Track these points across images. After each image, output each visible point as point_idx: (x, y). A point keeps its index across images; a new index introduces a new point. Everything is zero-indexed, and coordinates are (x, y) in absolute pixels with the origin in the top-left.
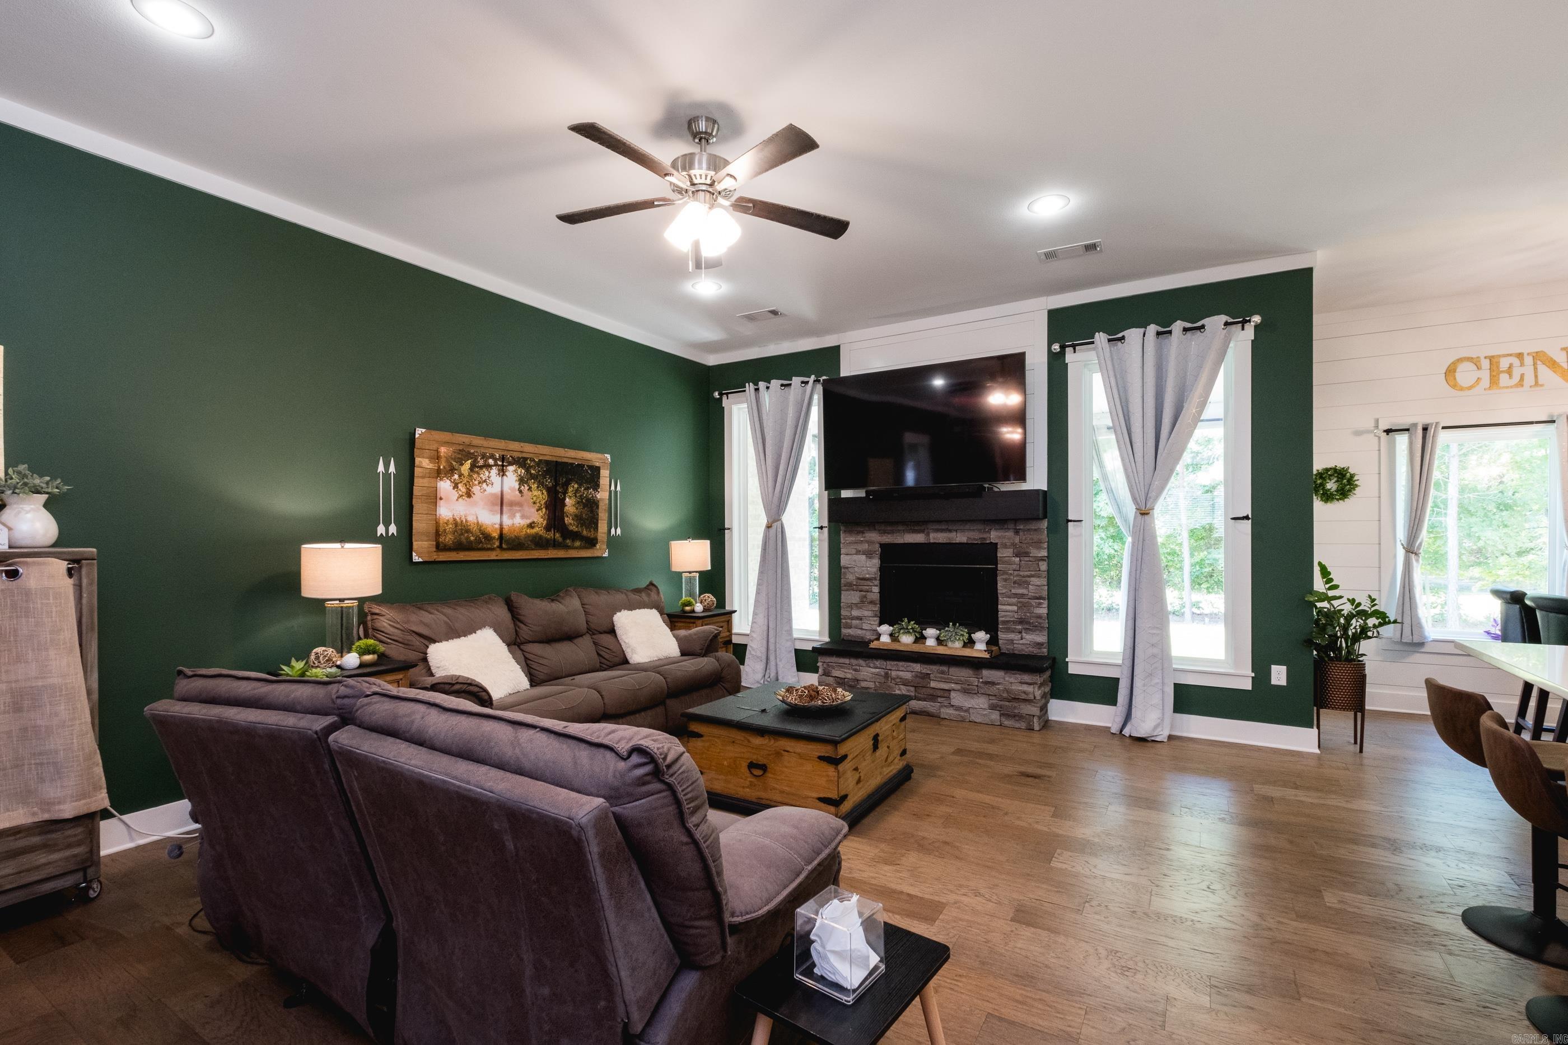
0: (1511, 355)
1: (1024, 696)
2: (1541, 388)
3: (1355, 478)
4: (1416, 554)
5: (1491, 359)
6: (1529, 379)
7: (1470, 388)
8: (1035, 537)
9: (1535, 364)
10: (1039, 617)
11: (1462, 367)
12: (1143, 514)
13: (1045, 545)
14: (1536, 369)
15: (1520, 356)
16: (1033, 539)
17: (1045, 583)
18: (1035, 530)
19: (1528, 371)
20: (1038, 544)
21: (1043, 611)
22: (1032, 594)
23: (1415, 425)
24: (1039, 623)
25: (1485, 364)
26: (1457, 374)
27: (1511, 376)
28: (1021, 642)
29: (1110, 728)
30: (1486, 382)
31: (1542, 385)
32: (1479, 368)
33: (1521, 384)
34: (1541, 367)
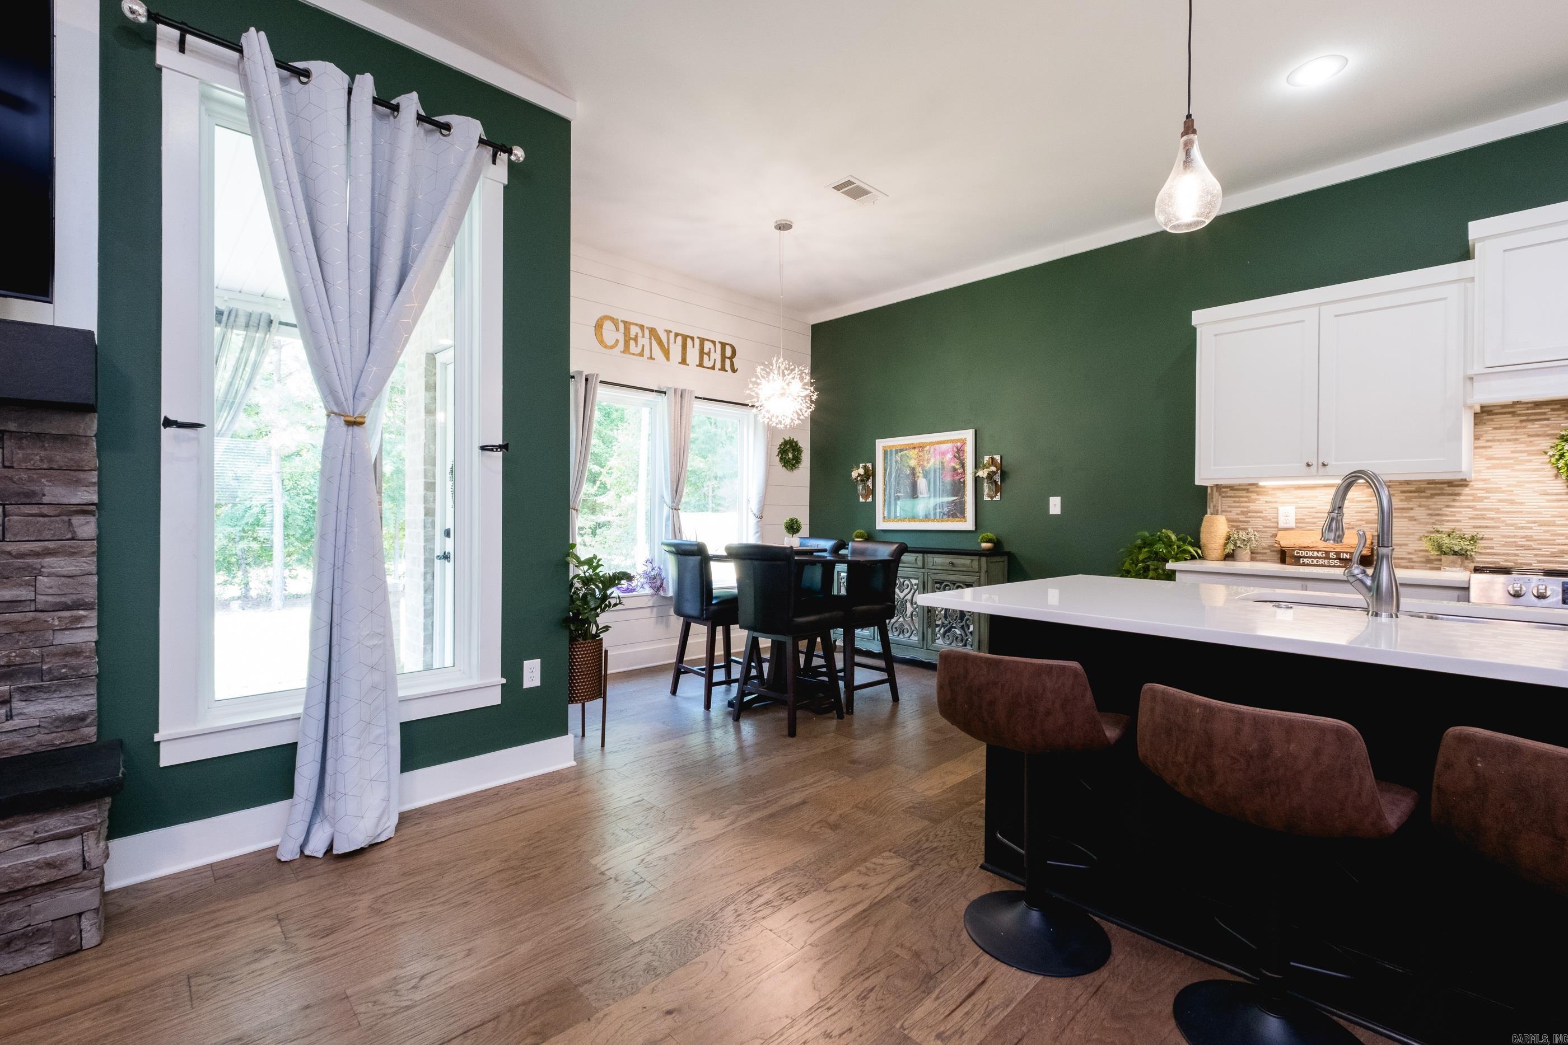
1: (46, 875)
2: (653, 361)
4: (577, 510)
5: (625, 323)
6: (647, 353)
7: (612, 347)
8: (61, 456)
9: (650, 339)
10: (75, 652)
11: (608, 325)
12: (350, 424)
13: (94, 476)
14: (651, 343)
15: (642, 327)
16: (50, 460)
17: (93, 568)
18: (62, 438)
19: (646, 343)
20: (71, 475)
21: (86, 636)
22: (50, 599)
23: (582, 374)
24: (72, 668)
25: (621, 326)
26: (603, 331)
27: (636, 345)
28: (8, 726)
29: (275, 849)
30: (621, 346)
31: (654, 359)
32: (617, 330)
33: (641, 354)
34: (654, 343)
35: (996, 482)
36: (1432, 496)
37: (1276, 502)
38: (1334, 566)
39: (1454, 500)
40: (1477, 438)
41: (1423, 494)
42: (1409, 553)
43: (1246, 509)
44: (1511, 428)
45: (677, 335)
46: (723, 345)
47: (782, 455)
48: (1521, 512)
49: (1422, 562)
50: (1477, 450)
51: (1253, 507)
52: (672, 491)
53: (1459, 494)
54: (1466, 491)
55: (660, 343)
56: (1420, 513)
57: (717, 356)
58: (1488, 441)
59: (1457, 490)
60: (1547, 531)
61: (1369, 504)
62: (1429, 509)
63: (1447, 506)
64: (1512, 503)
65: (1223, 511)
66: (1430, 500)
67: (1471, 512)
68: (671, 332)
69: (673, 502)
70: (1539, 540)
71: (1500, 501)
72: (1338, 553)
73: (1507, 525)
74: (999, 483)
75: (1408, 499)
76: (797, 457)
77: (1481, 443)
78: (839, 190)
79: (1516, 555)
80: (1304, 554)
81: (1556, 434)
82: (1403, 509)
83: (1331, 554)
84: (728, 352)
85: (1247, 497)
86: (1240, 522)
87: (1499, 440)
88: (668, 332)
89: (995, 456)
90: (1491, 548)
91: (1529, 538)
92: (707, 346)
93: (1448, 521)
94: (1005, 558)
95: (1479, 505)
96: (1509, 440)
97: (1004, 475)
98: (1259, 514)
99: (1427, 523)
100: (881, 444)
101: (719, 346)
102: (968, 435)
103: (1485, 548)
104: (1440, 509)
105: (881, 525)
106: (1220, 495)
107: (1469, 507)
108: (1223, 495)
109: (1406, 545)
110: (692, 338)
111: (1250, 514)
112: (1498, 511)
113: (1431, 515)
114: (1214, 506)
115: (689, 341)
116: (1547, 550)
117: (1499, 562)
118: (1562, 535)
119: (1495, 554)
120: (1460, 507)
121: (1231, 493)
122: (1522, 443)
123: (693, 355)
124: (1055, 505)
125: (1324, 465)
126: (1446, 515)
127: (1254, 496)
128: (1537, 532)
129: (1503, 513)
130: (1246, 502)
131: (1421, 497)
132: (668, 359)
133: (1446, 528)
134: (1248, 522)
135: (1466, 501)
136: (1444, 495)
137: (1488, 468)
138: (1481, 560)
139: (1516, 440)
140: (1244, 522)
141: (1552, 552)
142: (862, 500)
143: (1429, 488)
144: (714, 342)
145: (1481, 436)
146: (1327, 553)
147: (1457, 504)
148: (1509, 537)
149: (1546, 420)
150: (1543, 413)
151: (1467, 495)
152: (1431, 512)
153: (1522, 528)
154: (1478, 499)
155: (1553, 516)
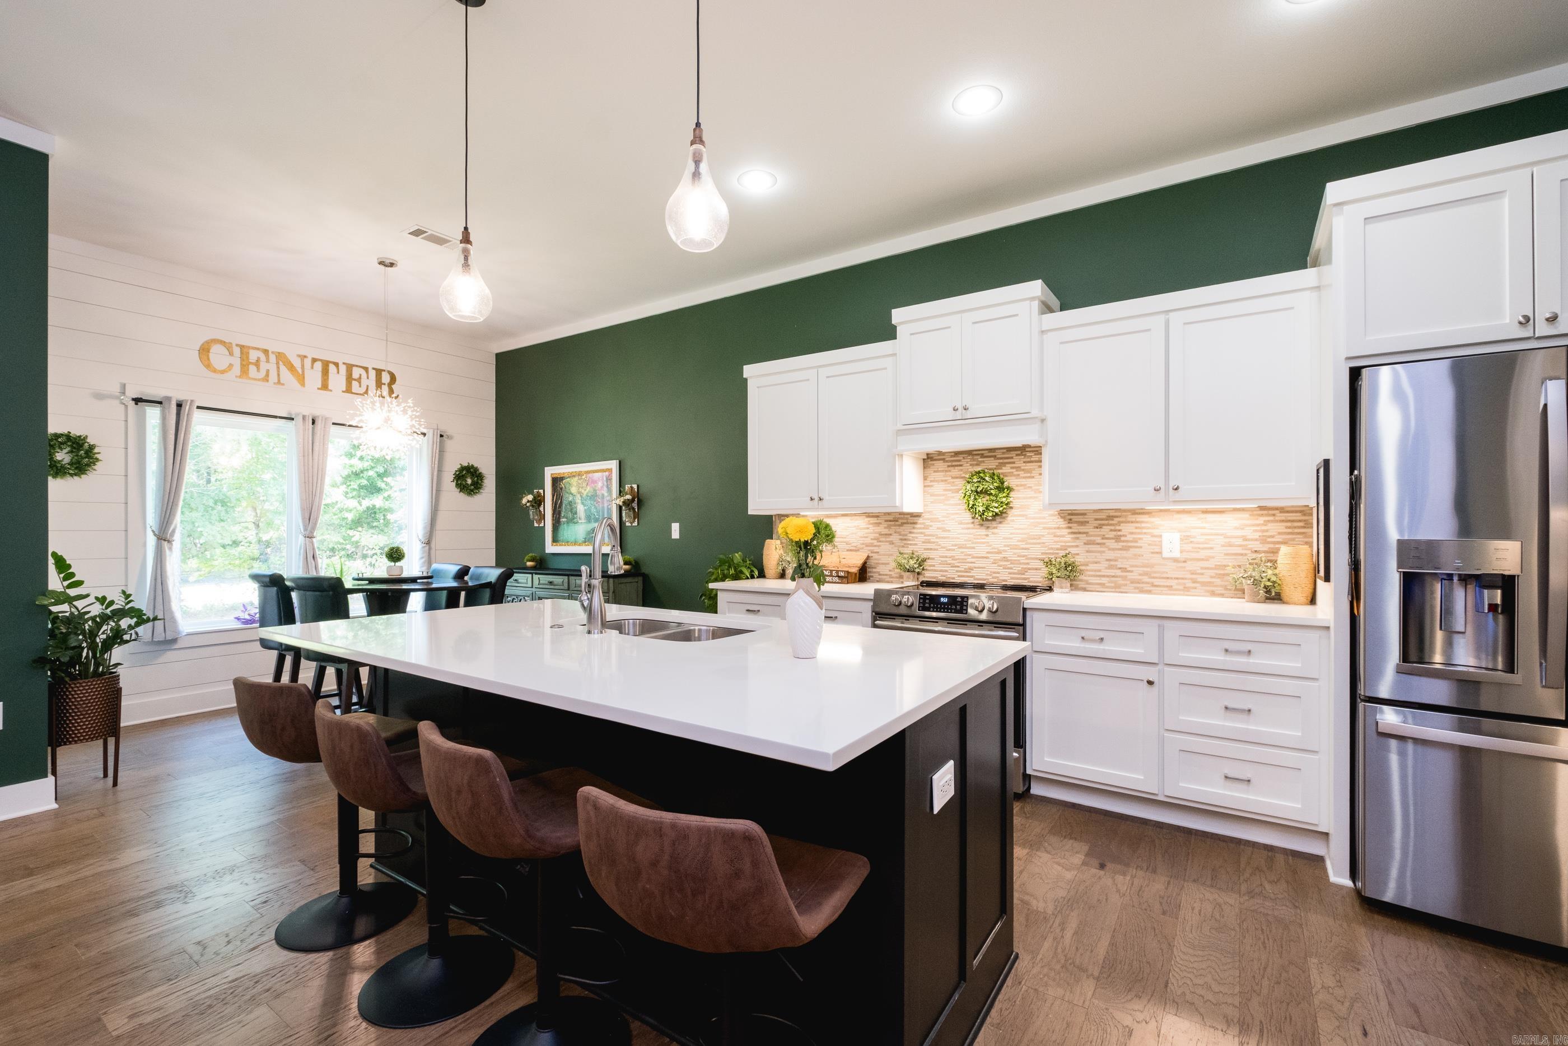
0: (258, 349)
2: (282, 387)
3: (96, 451)
4: (169, 541)
5: (242, 347)
6: (273, 376)
7: (223, 372)
9: (278, 363)
11: (216, 350)
14: (278, 368)
15: (266, 352)
19: (272, 367)
23: (169, 399)
25: (237, 351)
26: (211, 355)
27: (258, 369)
30: (237, 369)
31: (283, 384)
32: (231, 354)
33: (266, 379)
34: (282, 367)
35: (634, 509)
36: (903, 524)
38: (835, 583)
39: (914, 528)
40: (925, 478)
41: (897, 523)
42: (890, 571)
44: (943, 471)
45: (314, 360)
46: (379, 372)
47: (457, 481)
48: (948, 538)
49: (897, 578)
50: (926, 488)
52: (303, 519)
53: (916, 523)
54: (920, 520)
55: (291, 368)
56: (895, 538)
57: (372, 382)
58: (931, 481)
59: (915, 519)
60: (962, 553)
61: (867, 531)
62: (900, 535)
63: (910, 533)
64: (945, 531)
65: (778, 537)
66: (901, 528)
67: (922, 538)
68: (305, 357)
69: (305, 530)
70: (958, 559)
71: (938, 528)
72: (837, 572)
73: (942, 548)
74: (636, 510)
75: (889, 527)
76: (477, 483)
77: (928, 483)
78: (417, 236)
79: (946, 571)
81: (963, 477)
82: (886, 535)
83: (834, 572)
84: (386, 378)
87: (937, 481)
88: (303, 357)
89: (633, 485)
90: (934, 566)
91: (953, 558)
92: (356, 373)
93: (911, 544)
94: (640, 579)
95: (927, 532)
96: (942, 481)
97: (640, 503)
99: (897, 547)
100: (550, 472)
101: (373, 374)
102: (613, 465)
103: (930, 566)
104: (906, 535)
105: (550, 548)
107: (921, 533)
109: (888, 564)
110: (336, 365)
112: (937, 537)
113: (901, 539)
115: (332, 368)
117: (937, 577)
118: (970, 555)
119: (935, 571)
120: (917, 533)
122: (948, 483)
123: (337, 380)
124: (676, 531)
125: (821, 499)
126: (910, 540)
128: (957, 553)
129: (940, 538)
131: (895, 525)
132: (303, 384)
133: (908, 551)
135: (920, 528)
136: (908, 523)
137: (932, 502)
138: (927, 576)
139: (946, 481)
141: (965, 569)
142: (536, 525)
143: (902, 518)
144: (366, 369)
145: (927, 476)
146: (831, 571)
147: (915, 531)
148: (943, 557)
149: (961, 465)
150: (959, 461)
151: (921, 524)
152: (901, 537)
153: (949, 550)
154: (927, 527)
155: (965, 541)
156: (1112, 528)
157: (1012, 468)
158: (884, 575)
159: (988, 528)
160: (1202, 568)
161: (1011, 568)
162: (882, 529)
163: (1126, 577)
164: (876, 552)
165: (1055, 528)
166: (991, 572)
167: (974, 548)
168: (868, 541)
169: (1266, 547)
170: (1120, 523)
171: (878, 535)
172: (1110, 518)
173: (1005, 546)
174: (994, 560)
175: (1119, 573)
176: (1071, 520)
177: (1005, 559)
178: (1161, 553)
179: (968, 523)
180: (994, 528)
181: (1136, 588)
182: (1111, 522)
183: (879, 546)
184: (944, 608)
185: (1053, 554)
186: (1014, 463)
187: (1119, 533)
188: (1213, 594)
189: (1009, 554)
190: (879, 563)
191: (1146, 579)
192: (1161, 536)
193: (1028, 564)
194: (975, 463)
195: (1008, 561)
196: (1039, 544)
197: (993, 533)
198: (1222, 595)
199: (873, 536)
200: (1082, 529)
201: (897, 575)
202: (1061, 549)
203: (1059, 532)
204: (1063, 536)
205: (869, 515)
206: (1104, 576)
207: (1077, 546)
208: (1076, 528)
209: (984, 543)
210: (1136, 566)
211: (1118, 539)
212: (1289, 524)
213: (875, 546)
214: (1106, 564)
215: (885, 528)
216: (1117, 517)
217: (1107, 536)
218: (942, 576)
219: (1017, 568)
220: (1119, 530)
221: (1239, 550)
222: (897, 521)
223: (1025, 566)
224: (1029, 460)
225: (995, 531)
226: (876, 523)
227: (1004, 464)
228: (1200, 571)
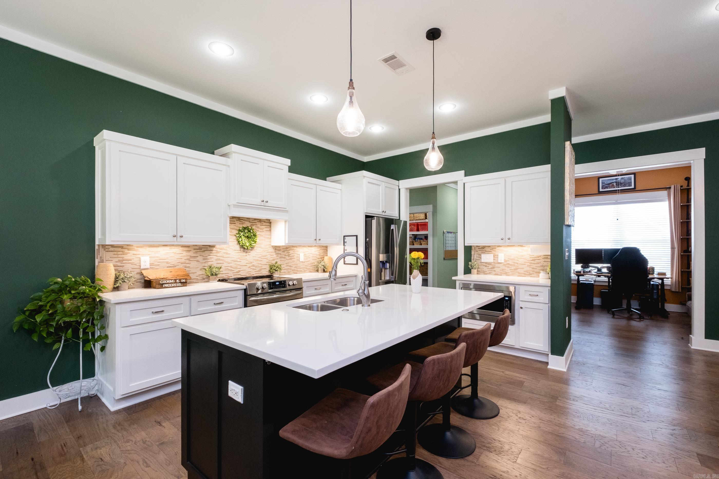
36: (204, 251)
37: (139, 254)
38: (179, 286)
39: (211, 253)
41: (201, 250)
42: (197, 276)
43: (121, 259)
48: (229, 257)
49: (201, 280)
51: (126, 257)
53: (212, 250)
54: (214, 249)
56: (200, 258)
59: (211, 248)
60: (235, 264)
61: (181, 255)
62: (203, 257)
63: (209, 255)
64: (227, 254)
65: (107, 261)
66: (204, 253)
67: (215, 257)
70: (234, 267)
71: (224, 253)
72: (180, 280)
73: (226, 262)
75: (196, 252)
79: (228, 273)
80: (165, 282)
81: (237, 229)
82: (194, 257)
83: (177, 280)
85: (122, 251)
86: (118, 266)
91: (231, 267)
93: (210, 261)
95: (218, 255)
98: (130, 262)
99: (203, 263)
103: (221, 272)
104: (207, 257)
106: (104, 250)
107: (215, 255)
108: (107, 250)
109: (196, 273)
111: (124, 262)
112: (223, 257)
114: (101, 257)
116: (236, 270)
117: (224, 277)
118: (239, 265)
119: (223, 274)
120: (213, 255)
121: (112, 249)
125: (181, 236)
126: (209, 259)
127: (126, 251)
128: (233, 265)
129: (225, 257)
130: (122, 254)
131: (200, 252)
133: (209, 264)
134: (123, 266)
135: (215, 253)
136: (207, 250)
138: (220, 276)
140: (121, 266)
141: (237, 271)
143: (204, 248)
146: (175, 280)
147: (212, 254)
148: (226, 267)
149: (235, 223)
150: (234, 221)
151: (215, 251)
152: (204, 258)
153: (229, 263)
154: (218, 252)
155: (237, 258)
156: (287, 252)
157: (256, 227)
158: (193, 279)
159: (247, 252)
160: (308, 264)
161: (256, 269)
162: (191, 254)
163: (291, 269)
164: (188, 267)
165: (271, 252)
166: (248, 272)
167: (241, 262)
168: (183, 261)
169: (320, 257)
170: (289, 250)
171: (189, 257)
172: (287, 248)
173: (253, 260)
174: (249, 266)
175: (289, 267)
176: (276, 249)
177: (253, 266)
178: (299, 260)
179: (238, 250)
180: (250, 252)
181: (293, 272)
182: (287, 250)
183: (190, 263)
184: (278, 287)
185: (270, 262)
186: (257, 225)
187: (289, 254)
188: (310, 272)
189: (255, 263)
190: (190, 273)
191: (296, 269)
192: (299, 255)
193: (262, 267)
194: (241, 223)
195: (254, 266)
196: (265, 258)
197: (249, 255)
198: (312, 272)
199: (186, 258)
200: (279, 252)
201: (202, 278)
202: (273, 260)
203: (272, 254)
204: (273, 255)
205: (183, 246)
206: (285, 269)
207: (278, 259)
208: (277, 252)
209: (245, 259)
210: (294, 265)
211: (289, 256)
212: (324, 250)
213: (188, 263)
214: (285, 265)
215: (194, 253)
216: (289, 248)
217: (286, 255)
218: (226, 276)
219: (258, 269)
220: (289, 253)
221: (315, 258)
222: (201, 249)
223: (261, 268)
224: (262, 224)
225: (249, 254)
226: (188, 250)
227: (253, 225)
228: (308, 265)
